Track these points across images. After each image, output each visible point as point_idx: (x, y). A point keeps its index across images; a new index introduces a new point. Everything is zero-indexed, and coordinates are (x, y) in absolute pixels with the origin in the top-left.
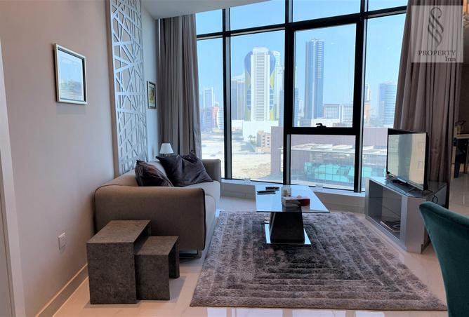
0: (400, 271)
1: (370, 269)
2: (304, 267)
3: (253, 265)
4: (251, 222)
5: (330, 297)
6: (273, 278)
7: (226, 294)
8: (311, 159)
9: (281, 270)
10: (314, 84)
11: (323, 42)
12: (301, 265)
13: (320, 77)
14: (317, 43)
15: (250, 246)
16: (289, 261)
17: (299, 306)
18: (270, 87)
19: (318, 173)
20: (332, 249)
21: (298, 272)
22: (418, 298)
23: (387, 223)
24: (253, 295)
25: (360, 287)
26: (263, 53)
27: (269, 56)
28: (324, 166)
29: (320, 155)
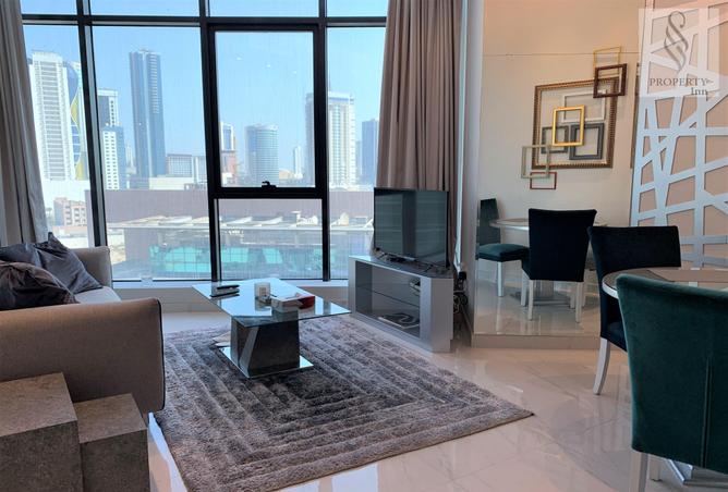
0: (446, 378)
1: (413, 385)
2: (328, 402)
3: (250, 417)
4: (190, 348)
5: (398, 436)
6: (298, 428)
7: (247, 474)
8: (160, 240)
9: (302, 414)
10: (148, 121)
11: (158, 57)
12: (322, 398)
13: (157, 111)
14: (149, 57)
15: (222, 388)
16: (300, 397)
17: (368, 460)
18: (72, 122)
19: (174, 262)
20: (344, 367)
21: (327, 411)
22: (494, 409)
23: (388, 318)
24: (292, 462)
25: (421, 411)
26: (54, 64)
27: (65, 69)
28: (181, 250)
29: (173, 234)
